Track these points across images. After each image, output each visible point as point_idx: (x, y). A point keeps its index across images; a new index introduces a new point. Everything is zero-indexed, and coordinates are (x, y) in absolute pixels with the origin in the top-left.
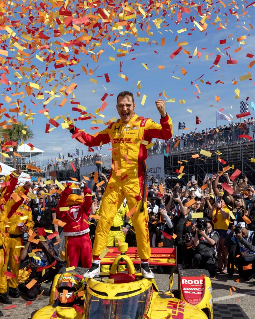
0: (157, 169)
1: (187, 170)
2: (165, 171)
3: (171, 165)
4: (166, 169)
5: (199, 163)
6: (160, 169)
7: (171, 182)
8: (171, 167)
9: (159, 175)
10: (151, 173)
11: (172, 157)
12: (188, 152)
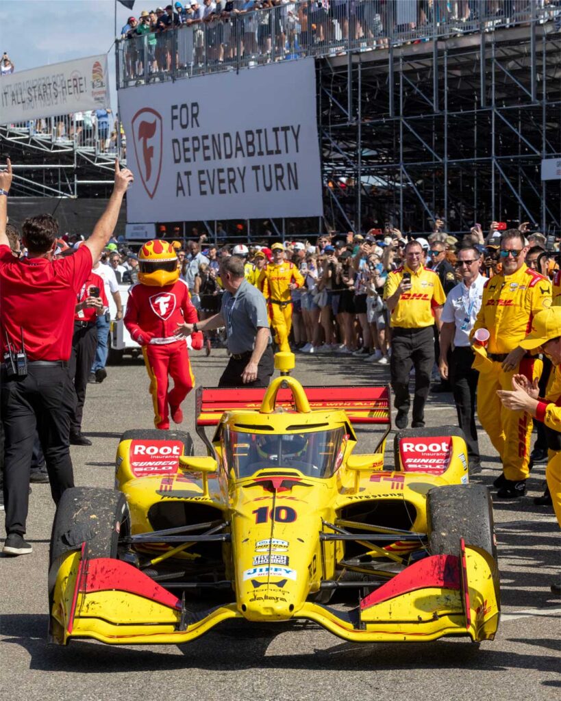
0: (281, 134)
1: (435, 138)
2: (323, 144)
3: (354, 114)
4: (329, 136)
5: (498, 101)
6: (296, 137)
7: (353, 201)
8: (351, 122)
9: (289, 165)
10: (251, 154)
11: (359, 68)
12: (441, 45)
